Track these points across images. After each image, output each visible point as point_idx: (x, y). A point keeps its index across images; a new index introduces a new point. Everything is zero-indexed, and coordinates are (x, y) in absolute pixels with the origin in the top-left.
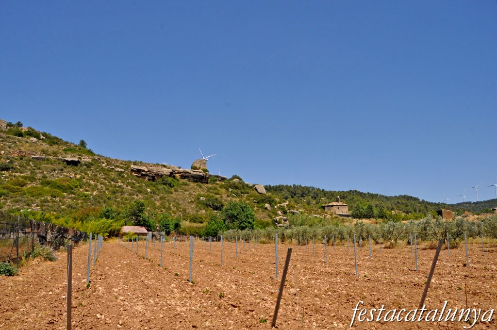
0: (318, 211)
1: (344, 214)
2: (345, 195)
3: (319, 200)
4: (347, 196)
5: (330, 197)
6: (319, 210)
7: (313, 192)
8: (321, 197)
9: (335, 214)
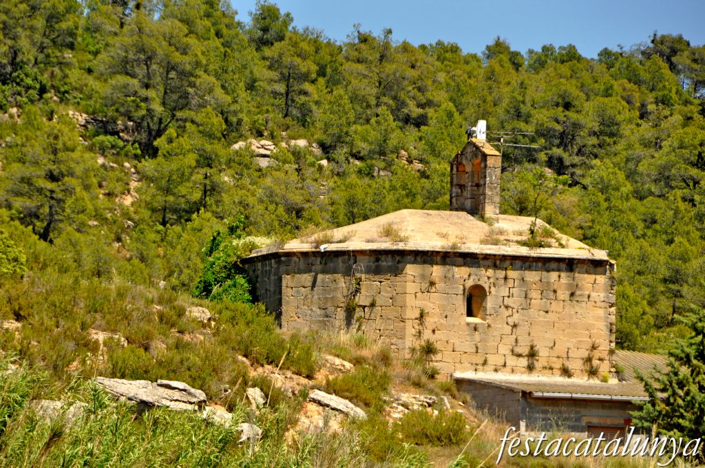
0: (173, 320)
1: (545, 380)
2: (588, 116)
3: (206, 161)
4: (608, 130)
5: (363, 136)
6: (199, 312)
7: (121, 44)
8: (232, 130)
9: (424, 380)
